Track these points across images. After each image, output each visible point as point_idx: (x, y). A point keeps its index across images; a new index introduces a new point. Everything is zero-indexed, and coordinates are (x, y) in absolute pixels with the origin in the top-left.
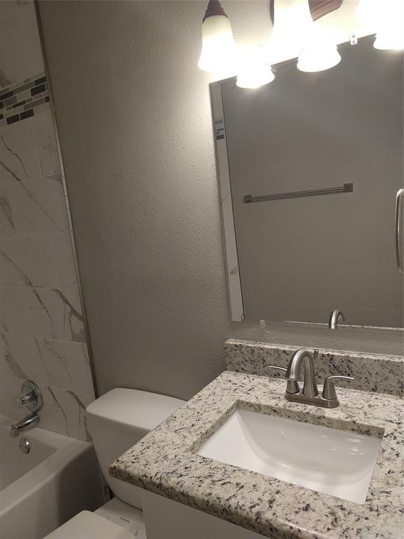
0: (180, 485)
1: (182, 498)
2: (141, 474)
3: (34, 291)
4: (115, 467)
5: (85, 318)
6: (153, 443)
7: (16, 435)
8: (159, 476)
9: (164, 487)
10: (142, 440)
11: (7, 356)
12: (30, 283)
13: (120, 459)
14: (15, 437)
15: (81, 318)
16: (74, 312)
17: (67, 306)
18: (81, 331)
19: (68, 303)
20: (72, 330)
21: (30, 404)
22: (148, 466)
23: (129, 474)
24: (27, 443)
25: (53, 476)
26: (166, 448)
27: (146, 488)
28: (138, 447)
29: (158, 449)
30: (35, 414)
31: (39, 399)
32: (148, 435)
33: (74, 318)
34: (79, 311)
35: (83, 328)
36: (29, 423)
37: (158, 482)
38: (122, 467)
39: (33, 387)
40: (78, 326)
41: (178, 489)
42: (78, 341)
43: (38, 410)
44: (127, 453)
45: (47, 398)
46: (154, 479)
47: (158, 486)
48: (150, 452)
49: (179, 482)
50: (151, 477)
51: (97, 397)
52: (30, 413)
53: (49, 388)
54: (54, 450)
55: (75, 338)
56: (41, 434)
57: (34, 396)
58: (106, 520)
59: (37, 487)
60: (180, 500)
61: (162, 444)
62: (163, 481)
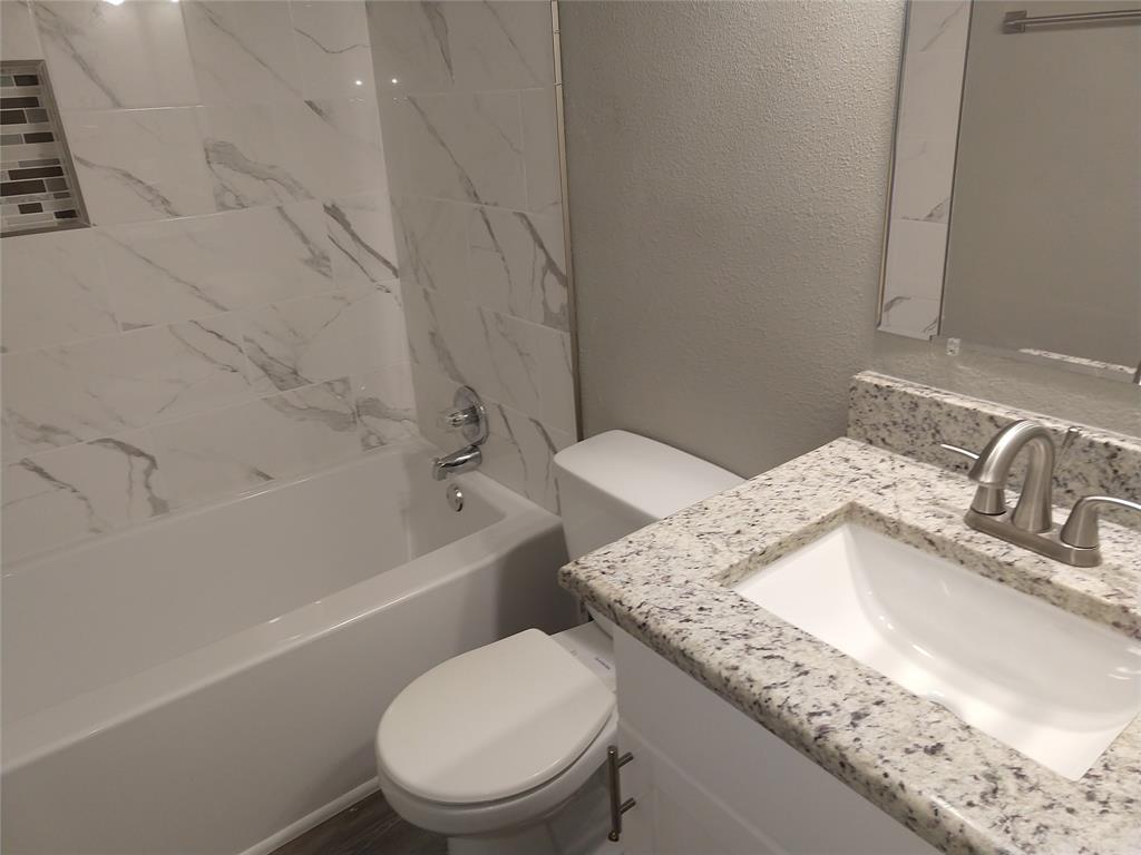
0: (683, 635)
1: (680, 659)
2: (613, 597)
3: (482, 212)
4: (569, 573)
5: (571, 282)
6: (650, 547)
7: (442, 477)
8: (645, 608)
9: (651, 632)
10: (630, 537)
11: (433, 334)
12: (476, 195)
13: (582, 560)
14: (439, 479)
15: (563, 280)
16: (551, 265)
17: (540, 252)
18: (562, 307)
19: (542, 246)
20: (545, 303)
21: (468, 428)
22: (629, 587)
23: (592, 592)
24: (459, 495)
25: (490, 558)
26: (672, 563)
27: (618, 624)
28: (618, 548)
29: (655, 561)
30: (475, 447)
31: (483, 425)
32: (644, 531)
33: (551, 279)
34: (561, 263)
35: (565, 301)
36: (466, 461)
37: (641, 619)
38: (582, 575)
39: (474, 399)
40: (558, 296)
41: (676, 642)
42: (555, 327)
43: (480, 442)
44: (597, 552)
45: (496, 424)
46: (635, 613)
47: (639, 627)
48: (640, 560)
49: (681, 631)
50: (630, 608)
51: (581, 438)
52: (467, 445)
53: (499, 407)
54: (499, 516)
55: (549, 319)
56: (482, 484)
57: (475, 417)
58: (570, 656)
59: (463, 571)
60: (676, 662)
61: (667, 553)
62: (651, 621)
